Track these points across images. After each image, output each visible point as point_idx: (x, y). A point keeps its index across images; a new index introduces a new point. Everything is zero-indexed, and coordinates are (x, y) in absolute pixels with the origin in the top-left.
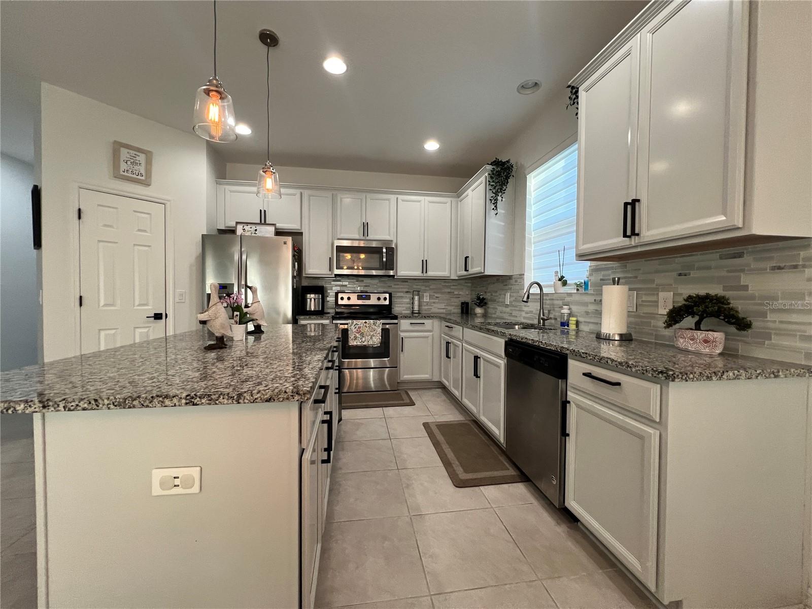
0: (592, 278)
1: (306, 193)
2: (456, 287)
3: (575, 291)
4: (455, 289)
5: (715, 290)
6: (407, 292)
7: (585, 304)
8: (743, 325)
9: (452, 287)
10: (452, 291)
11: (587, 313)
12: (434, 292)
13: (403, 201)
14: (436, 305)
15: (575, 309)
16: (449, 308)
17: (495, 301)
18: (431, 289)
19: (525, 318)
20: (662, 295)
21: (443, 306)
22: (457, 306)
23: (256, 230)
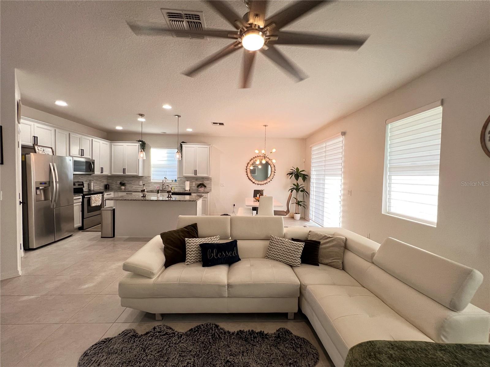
0: (178, 179)
1: (57, 130)
2: (103, 178)
3: (171, 182)
4: (102, 179)
5: (201, 183)
6: (86, 181)
7: (176, 185)
8: (205, 187)
9: (101, 178)
10: (101, 180)
11: (177, 186)
12: (96, 181)
13: (94, 141)
14: (96, 186)
15: (172, 185)
16: (100, 187)
17: (131, 184)
18: (94, 179)
19: (151, 189)
20: (193, 183)
21: (98, 187)
22: (103, 186)
23: (44, 150)
